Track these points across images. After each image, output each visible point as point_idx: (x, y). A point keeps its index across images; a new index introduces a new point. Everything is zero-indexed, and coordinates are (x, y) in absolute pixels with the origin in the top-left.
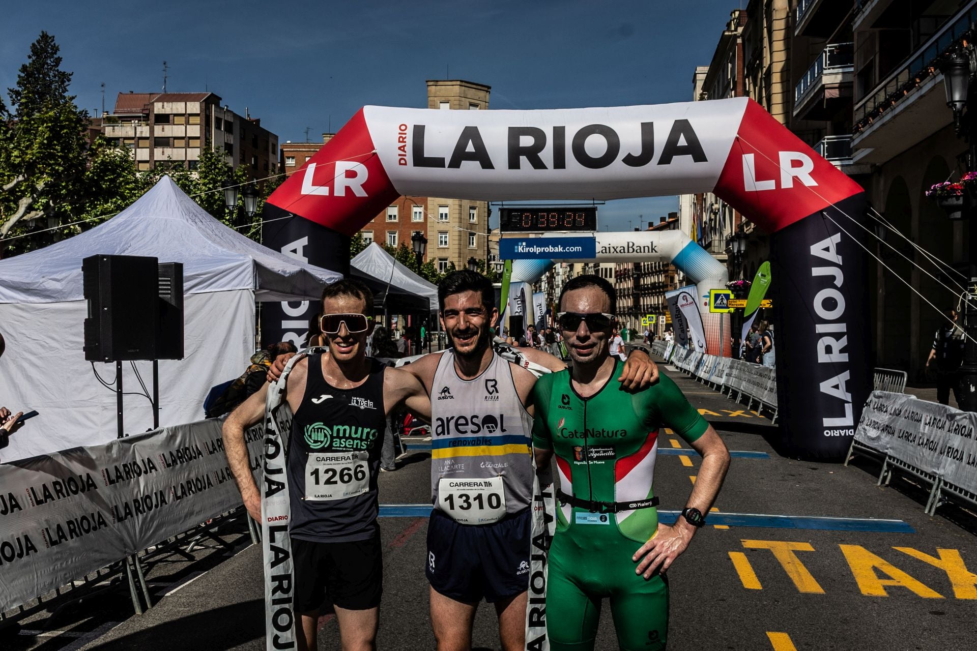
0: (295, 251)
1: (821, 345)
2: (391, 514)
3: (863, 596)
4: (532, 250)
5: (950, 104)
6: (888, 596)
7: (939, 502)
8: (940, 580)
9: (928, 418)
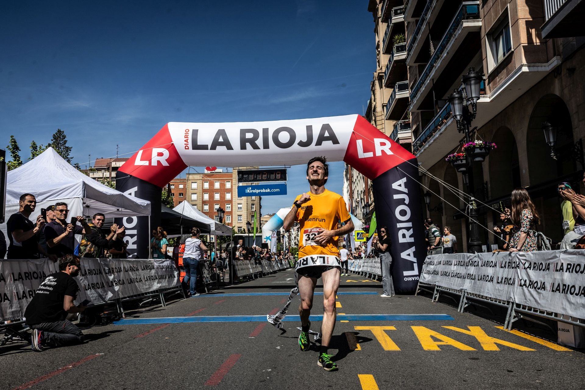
0: (130, 194)
1: (400, 233)
2: (151, 322)
3: (425, 351)
4: (254, 191)
5: (454, 117)
6: (441, 350)
7: (465, 304)
8: (472, 341)
9: (456, 262)
